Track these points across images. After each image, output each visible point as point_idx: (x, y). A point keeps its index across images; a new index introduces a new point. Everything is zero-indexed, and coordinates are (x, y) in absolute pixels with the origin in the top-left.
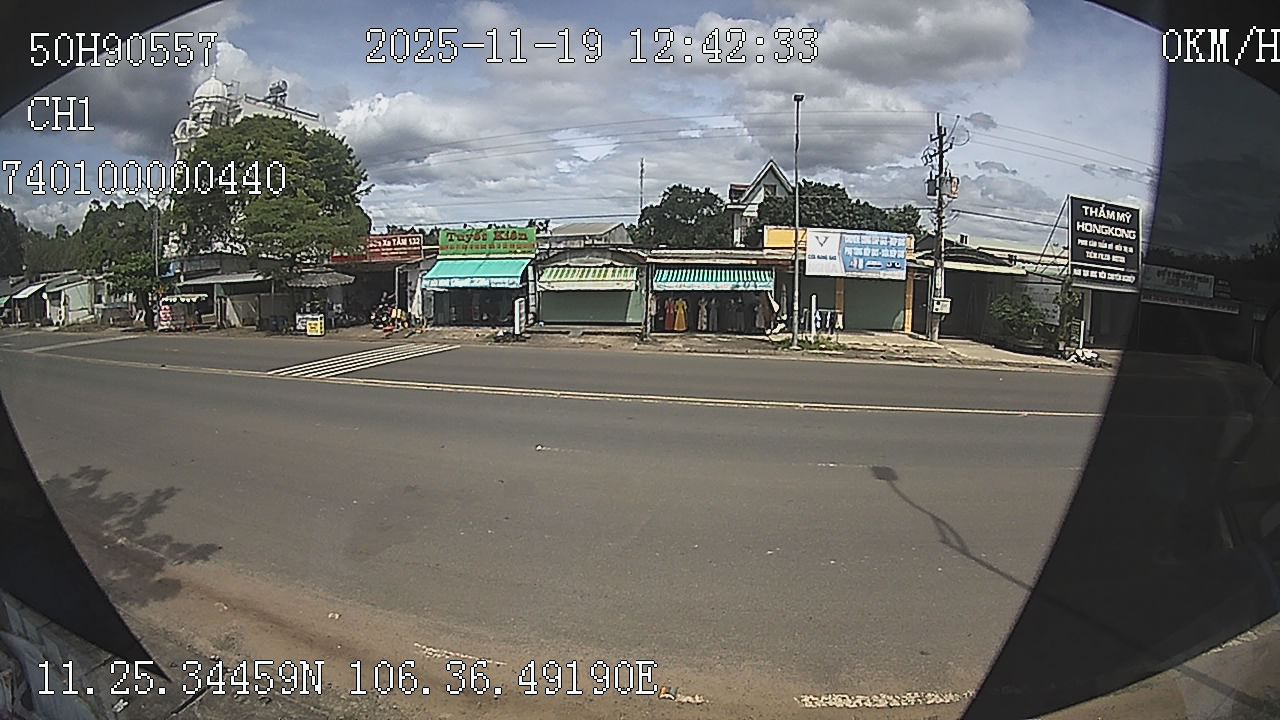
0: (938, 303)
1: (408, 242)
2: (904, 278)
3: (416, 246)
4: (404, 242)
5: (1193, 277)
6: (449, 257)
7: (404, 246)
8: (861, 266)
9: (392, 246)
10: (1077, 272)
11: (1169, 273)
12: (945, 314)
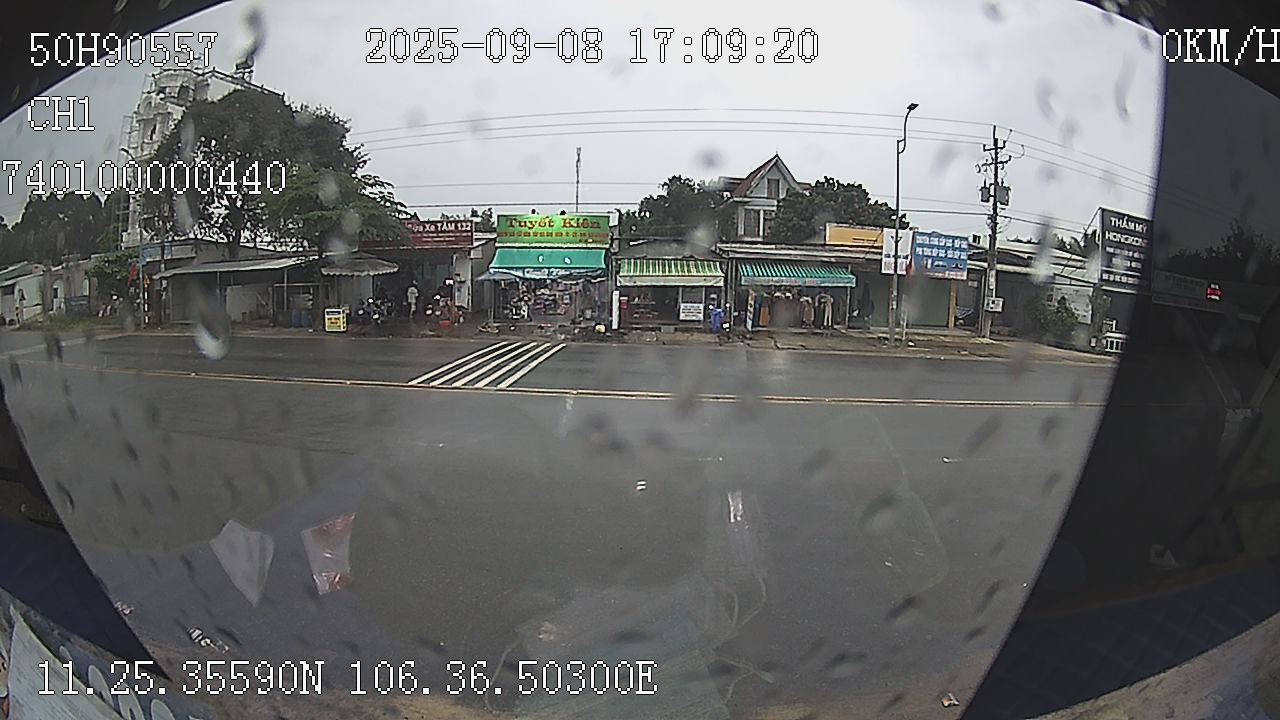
0: (993, 302)
1: (456, 227)
2: (965, 278)
3: (466, 231)
4: (453, 228)
5: (1192, 282)
6: (508, 245)
7: (449, 232)
8: (929, 266)
9: (436, 231)
10: (1105, 276)
11: (1174, 277)
12: (999, 312)
